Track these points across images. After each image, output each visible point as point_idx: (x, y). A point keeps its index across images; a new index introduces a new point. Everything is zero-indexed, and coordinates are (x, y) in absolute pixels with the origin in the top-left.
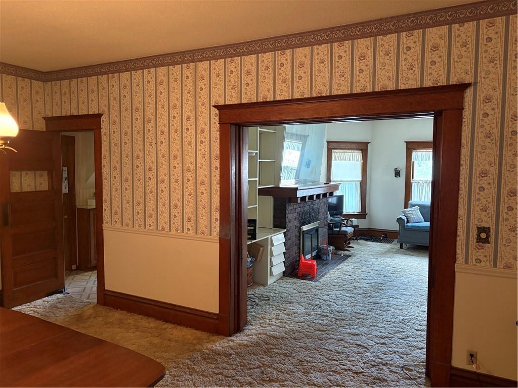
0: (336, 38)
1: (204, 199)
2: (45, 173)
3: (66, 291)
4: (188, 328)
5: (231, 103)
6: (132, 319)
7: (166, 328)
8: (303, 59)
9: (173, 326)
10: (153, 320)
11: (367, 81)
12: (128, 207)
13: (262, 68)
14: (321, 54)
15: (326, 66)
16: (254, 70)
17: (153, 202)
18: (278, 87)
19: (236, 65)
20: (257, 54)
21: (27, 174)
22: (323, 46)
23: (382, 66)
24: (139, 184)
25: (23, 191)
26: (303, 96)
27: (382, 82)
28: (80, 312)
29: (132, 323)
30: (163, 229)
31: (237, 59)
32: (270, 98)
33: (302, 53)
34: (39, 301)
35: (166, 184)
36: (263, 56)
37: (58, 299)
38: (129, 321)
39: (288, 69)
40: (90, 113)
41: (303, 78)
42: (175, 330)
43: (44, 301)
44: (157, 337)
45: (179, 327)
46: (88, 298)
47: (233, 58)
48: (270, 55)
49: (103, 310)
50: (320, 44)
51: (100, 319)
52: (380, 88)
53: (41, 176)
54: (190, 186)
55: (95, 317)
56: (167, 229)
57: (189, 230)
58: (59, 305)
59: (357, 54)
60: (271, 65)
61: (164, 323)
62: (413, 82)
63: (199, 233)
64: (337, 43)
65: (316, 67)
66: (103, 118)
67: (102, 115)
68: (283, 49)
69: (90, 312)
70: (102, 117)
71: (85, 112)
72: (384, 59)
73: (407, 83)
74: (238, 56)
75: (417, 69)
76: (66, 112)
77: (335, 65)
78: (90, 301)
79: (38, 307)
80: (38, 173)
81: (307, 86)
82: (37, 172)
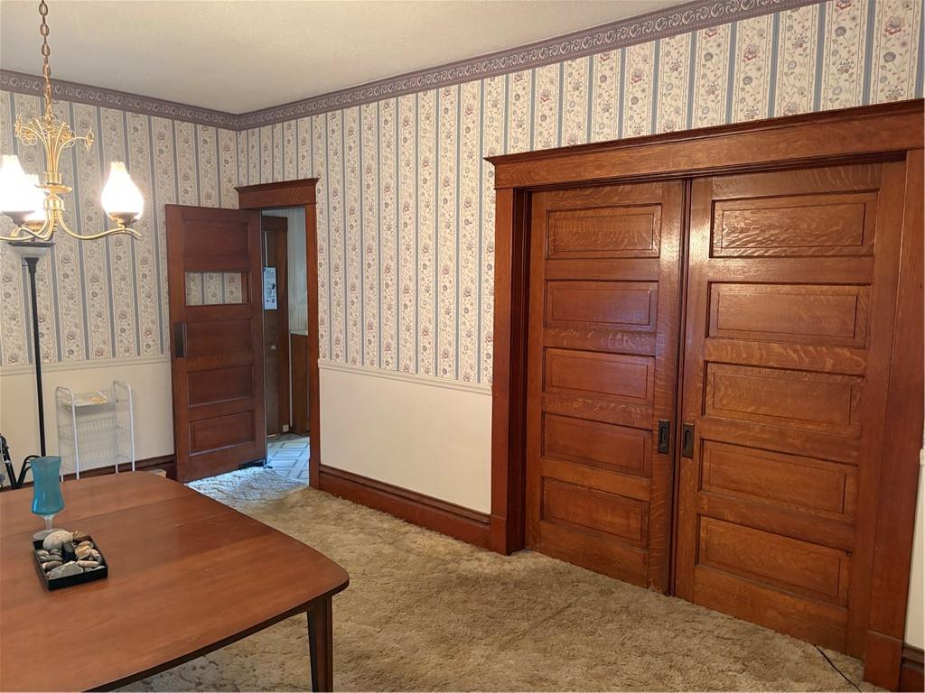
0: (701, 21)
1: (469, 321)
2: (238, 276)
3: (268, 465)
4: (443, 535)
5: (516, 151)
6: (358, 513)
7: (407, 533)
8: (641, 65)
9: (418, 529)
10: (389, 517)
11: (758, 99)
12: (354, 331)
13: (568, 87)
14: (674, 54)
15: (682, 75)
16: (554, 90)
17: (392, 324)
18: (596, 118)
19: (526, 84)
20: (561, 61)
21: (211, 278)
22: (678, 37)
23: (789, 68)
24: (371, 295)
25: (206, 303)
26: (639, 133)
27: (788, 99)
28: (282, 497)
29: (357, 519)
30: (407, 369)
31: (527, 73)
32: (582, 141)
33: (639, 54)
34: (228, 476)
35: (412, 295)
36: (570, 65)
37: (254, 474)
38: (353, 516)
39: (613, 87)
40: (299, 178)
41: (640, 101)
42: (421, 536)
43: (234, 476)
44: (389, 544)
45: (428, 533)
46: (298, 477)
47: (520, 73)
48: (582, 62)
49: (315, 495)
50: (672, 35)
51: (309, 509)
52: (782, 111)
53: (232, 280)
54: (448, 297)
55: (302, 506)
56: (412, 370)
57: (445, 371)
58: (254, 484)
59: (741, 48)
60: (584, 81)
61: (406, 523)
62: (849, 96)
63: (461, 376)
64: (704, 30)
65: (664, 78)
66: (318, 186)
67: (317, 180)
68: (605, 49)
69: (297, 497)
70: (318, 184)
71: (292, 177)
72: (792, 55)
73: (837, 99)
74: (528, 68)
75: (858, 71)
76: (267, 179)
77: (699, 71)
78: (301, 481)
79: (225, 484)
80: (227, 275)
81: (647, 114)
82: (225, 274)
